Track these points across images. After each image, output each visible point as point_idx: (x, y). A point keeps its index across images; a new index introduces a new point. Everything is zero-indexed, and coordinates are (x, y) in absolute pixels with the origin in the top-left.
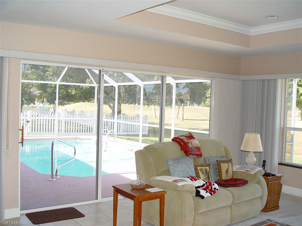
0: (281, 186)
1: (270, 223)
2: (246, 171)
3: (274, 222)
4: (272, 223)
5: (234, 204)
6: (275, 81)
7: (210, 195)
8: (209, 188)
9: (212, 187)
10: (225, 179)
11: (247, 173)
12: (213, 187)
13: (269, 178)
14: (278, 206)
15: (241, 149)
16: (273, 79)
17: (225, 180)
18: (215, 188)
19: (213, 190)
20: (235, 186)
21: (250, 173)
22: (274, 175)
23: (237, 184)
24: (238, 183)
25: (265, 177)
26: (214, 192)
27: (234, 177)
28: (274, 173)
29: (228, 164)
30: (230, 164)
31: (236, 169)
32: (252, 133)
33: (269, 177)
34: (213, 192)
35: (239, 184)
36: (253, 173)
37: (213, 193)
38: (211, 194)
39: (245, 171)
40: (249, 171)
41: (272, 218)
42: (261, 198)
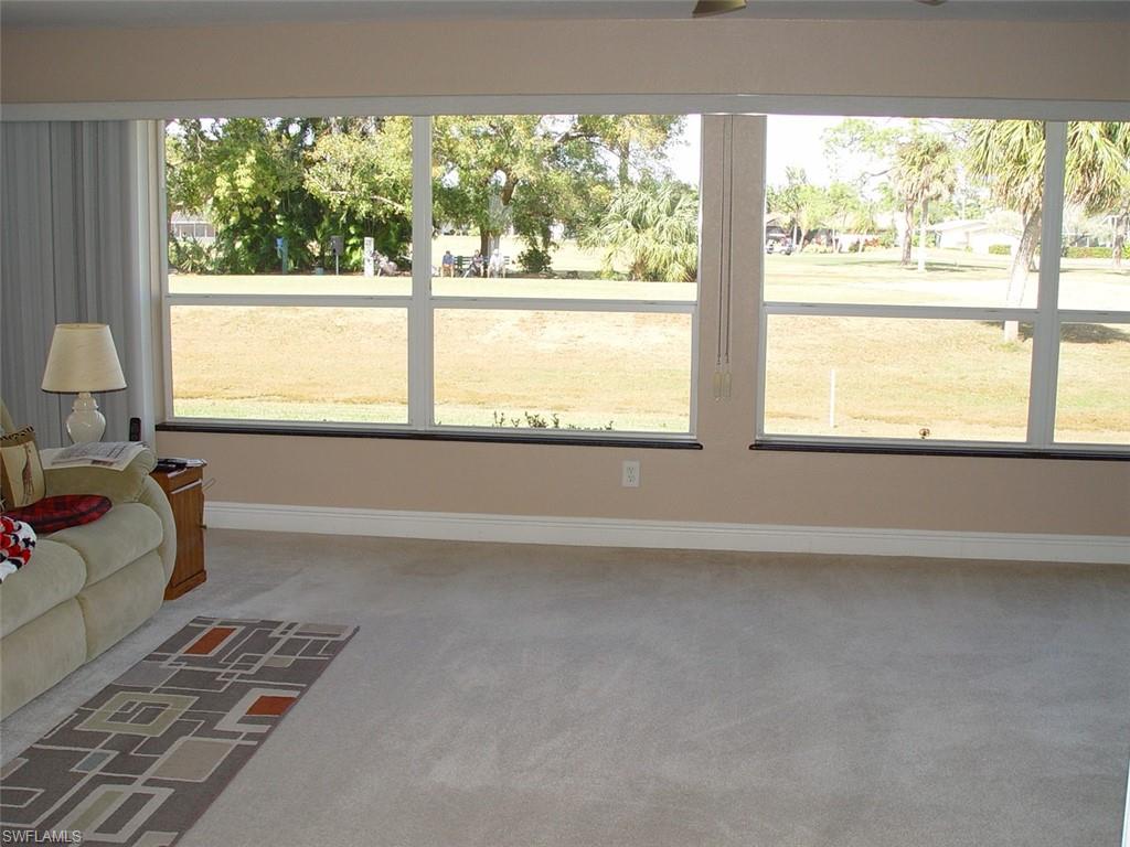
0: (201, 499)
1: (209, 628)
2: (94, 462)
3: (219, 621)
4: (215, 625)
5: (93, 585)
6: (123, 125)
7: (14, 568)
8: (9, 542)
9: (16, 538)
10: (24, 505)
11: (99, 470)
12: (21, 536)
13: (172, 478)
14: (202, 571)
15: (45, 386)
16: (114, 121)
17: (24, 508)
18: (27, 541)
19: (22, 545)
20: (78, 524)
21: (113, 467)
22: (181, 466)
23: (82, 514)
24: (83, 508)
25: (160, 475)
26: (26, 555)
27: (51, 494)
28: (180, 459)
29: (26, 447)
30: (31, 444)
31: (53, 464)
32: (75, 325)
33: (170, 475)
34: (20, 555)
35: (90, 511)
36: (121, 468)
37: (22, 560)
38: (19, 565)
39: (89, 465)
40: (105, 463)
41: (205, 614)
42: (160, 550)
